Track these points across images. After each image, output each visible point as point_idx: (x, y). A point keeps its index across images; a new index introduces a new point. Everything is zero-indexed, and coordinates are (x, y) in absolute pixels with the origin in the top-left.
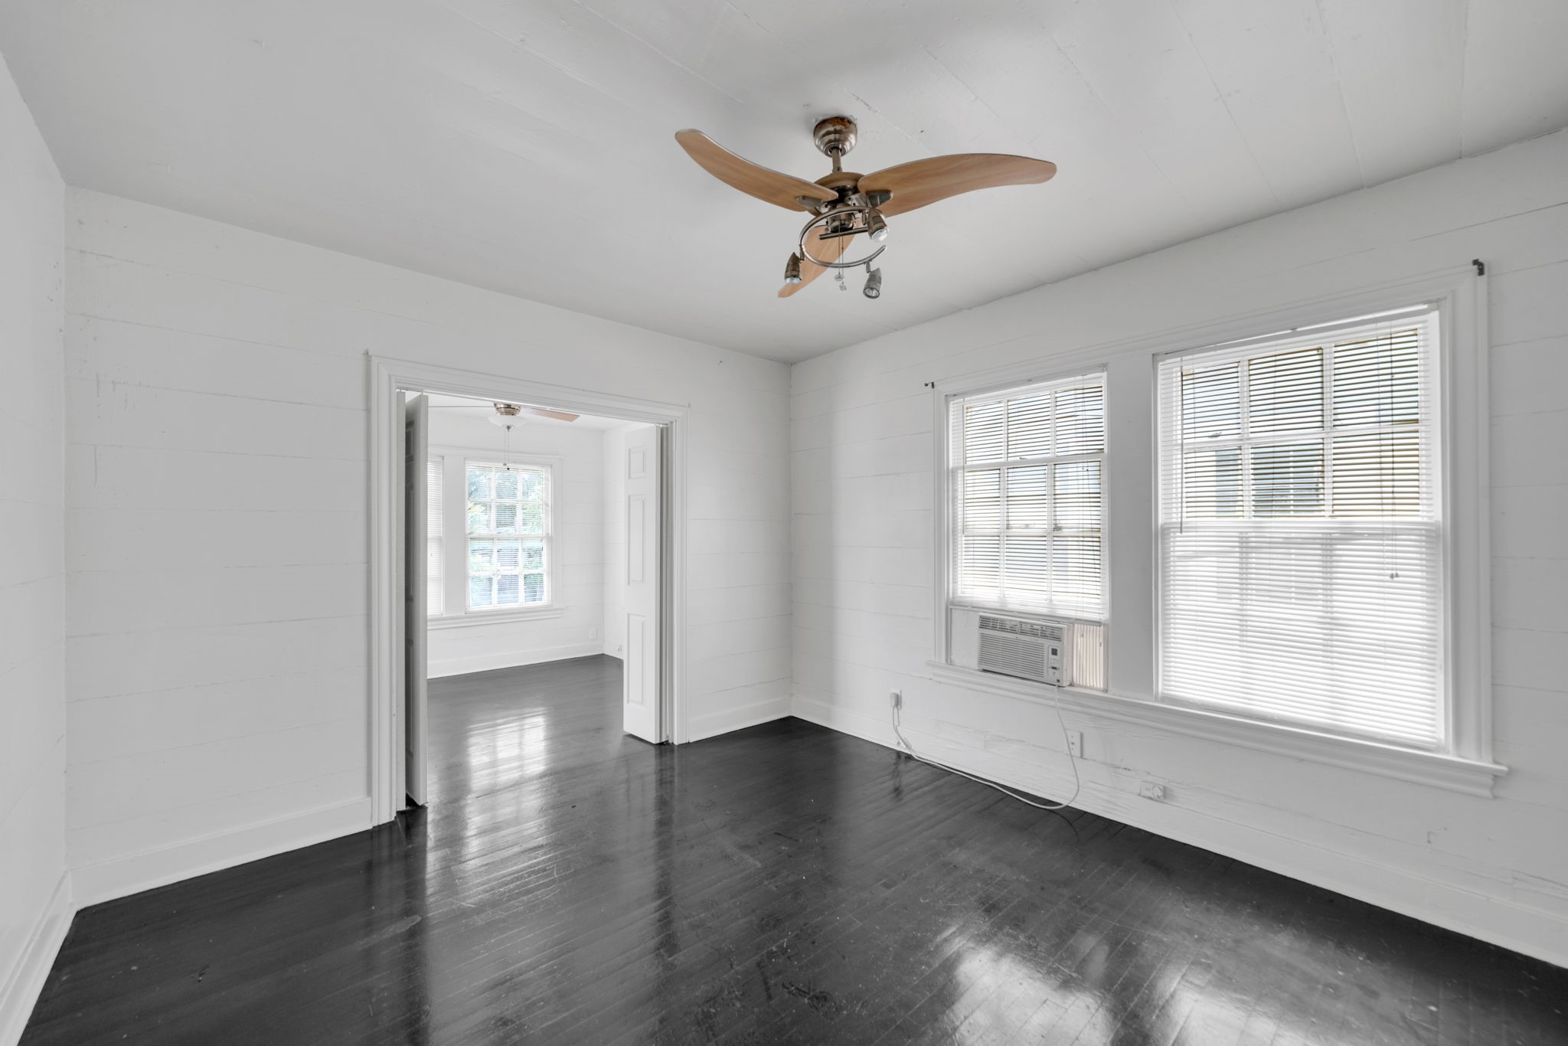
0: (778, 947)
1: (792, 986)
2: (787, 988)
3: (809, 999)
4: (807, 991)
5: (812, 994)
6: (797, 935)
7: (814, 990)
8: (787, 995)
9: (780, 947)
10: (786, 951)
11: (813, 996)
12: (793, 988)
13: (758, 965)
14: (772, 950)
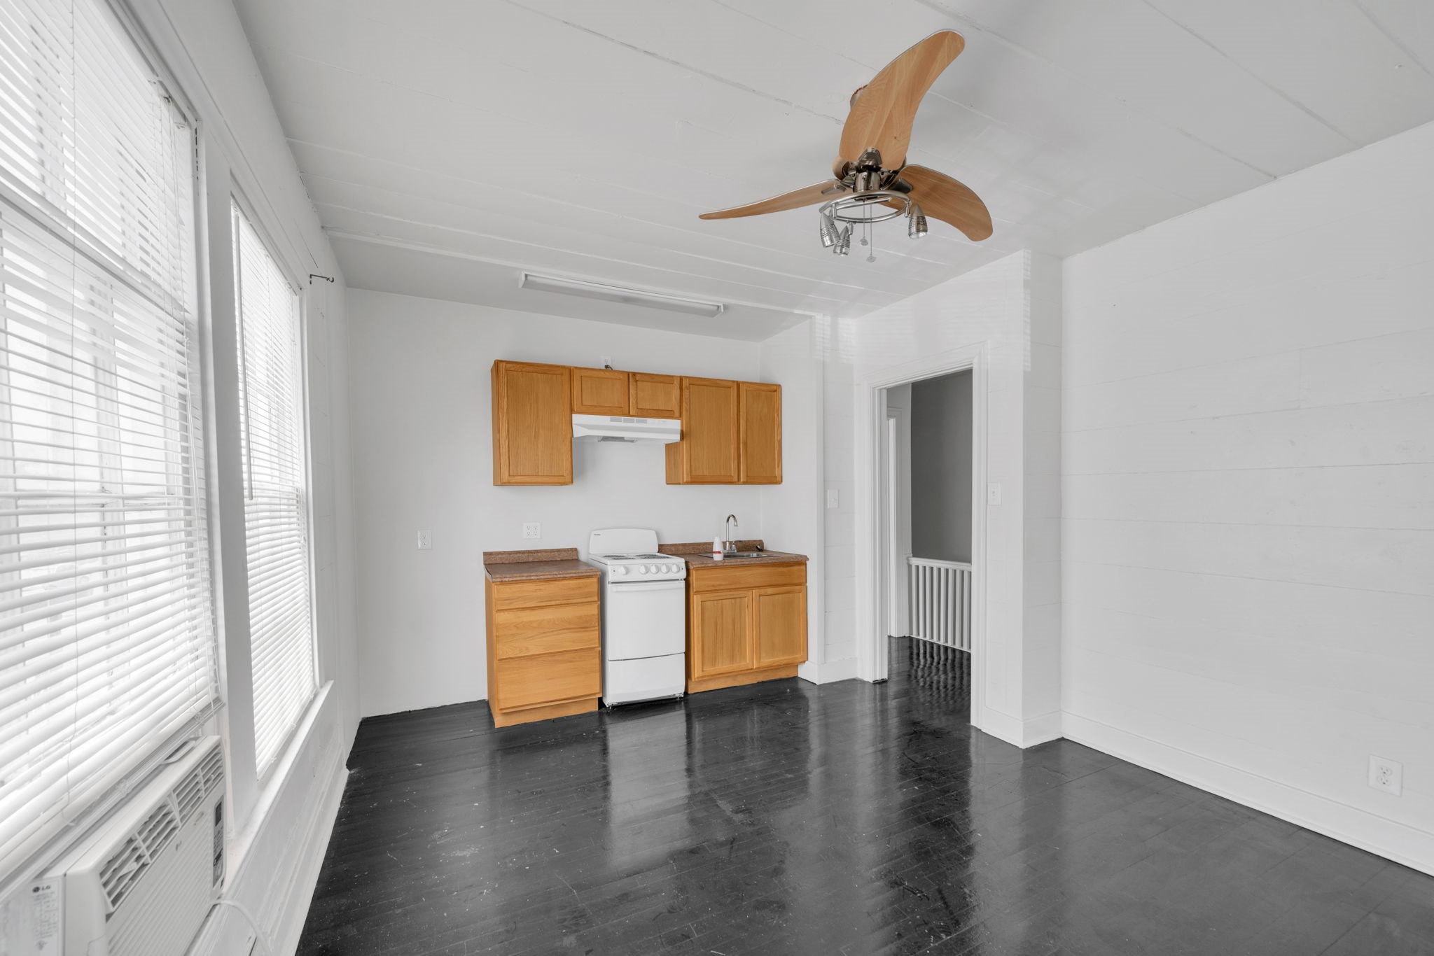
0: (941, 938)
1: (920, 897)
2: (924, 895)
3: (904, 884)
4: (906, 890)
5: (901, 888)
6: (919, 947)
7: (899, 890)
8: (924, 890)
9: (938, 938)
10: (929, 931)
11: (900, 885)
12: (919, 895)
13: (957, 923)
14: (947, 935)
